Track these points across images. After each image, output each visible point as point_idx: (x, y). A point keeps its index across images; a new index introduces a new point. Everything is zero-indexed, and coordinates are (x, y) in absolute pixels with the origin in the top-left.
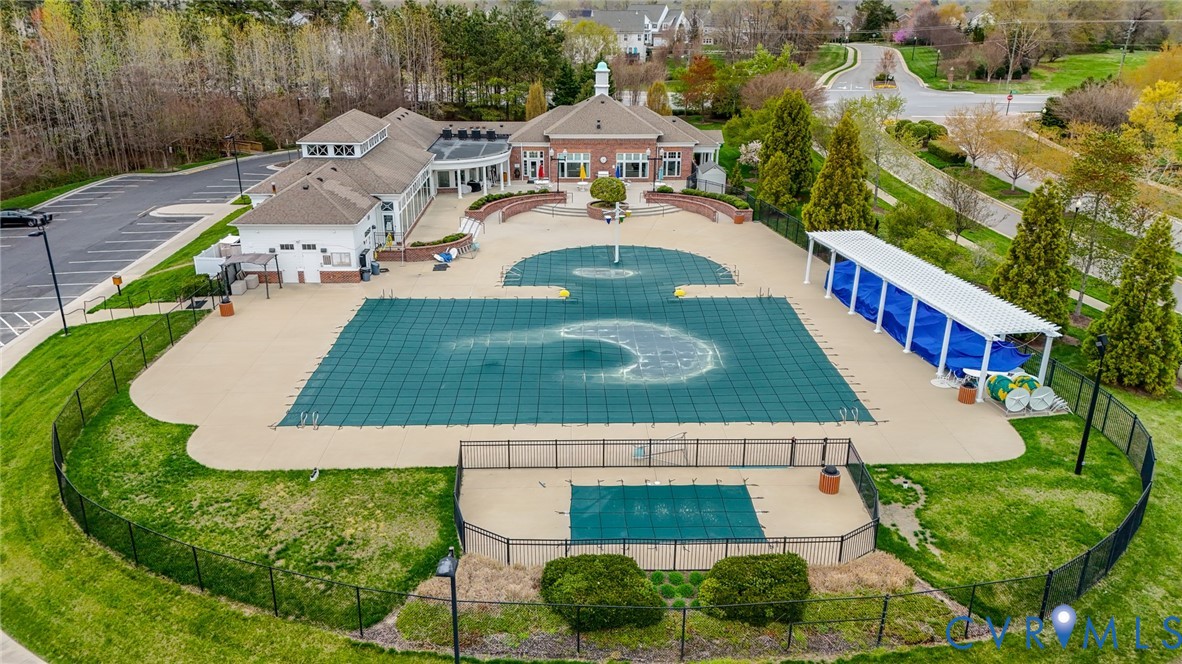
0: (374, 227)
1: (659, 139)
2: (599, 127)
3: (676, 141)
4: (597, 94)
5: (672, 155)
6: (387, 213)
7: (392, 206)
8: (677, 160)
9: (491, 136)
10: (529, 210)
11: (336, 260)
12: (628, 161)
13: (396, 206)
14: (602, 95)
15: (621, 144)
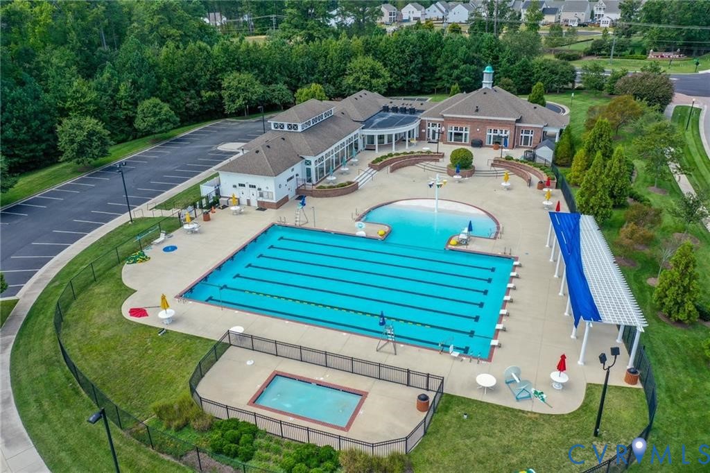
0: (297, 175)
1: (518, 121)
2: (477, 110)
3: (531, 123)
4: (484, 87)
5: (527, 132)
6: (308, 167)
7: (310, 163)
8: (530, 135)
9: (413, 111)
10: (413, 165)
11: (265, 195)
12: (495, 134)
13: (313, 163)
14: (486, 88)
15: (490, 123)
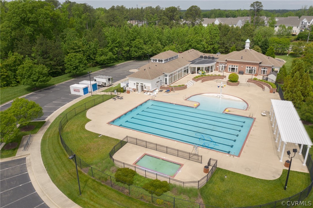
0: (161, 81)
2: (242, 58)
3: (266, 64)
4: (246, 48)
5: (264, 68)
6: (166, 77)
8: (266, 70)
9: (213, 58)
10: (212, 80)
12: (250, 69)
15: (248, 64)
